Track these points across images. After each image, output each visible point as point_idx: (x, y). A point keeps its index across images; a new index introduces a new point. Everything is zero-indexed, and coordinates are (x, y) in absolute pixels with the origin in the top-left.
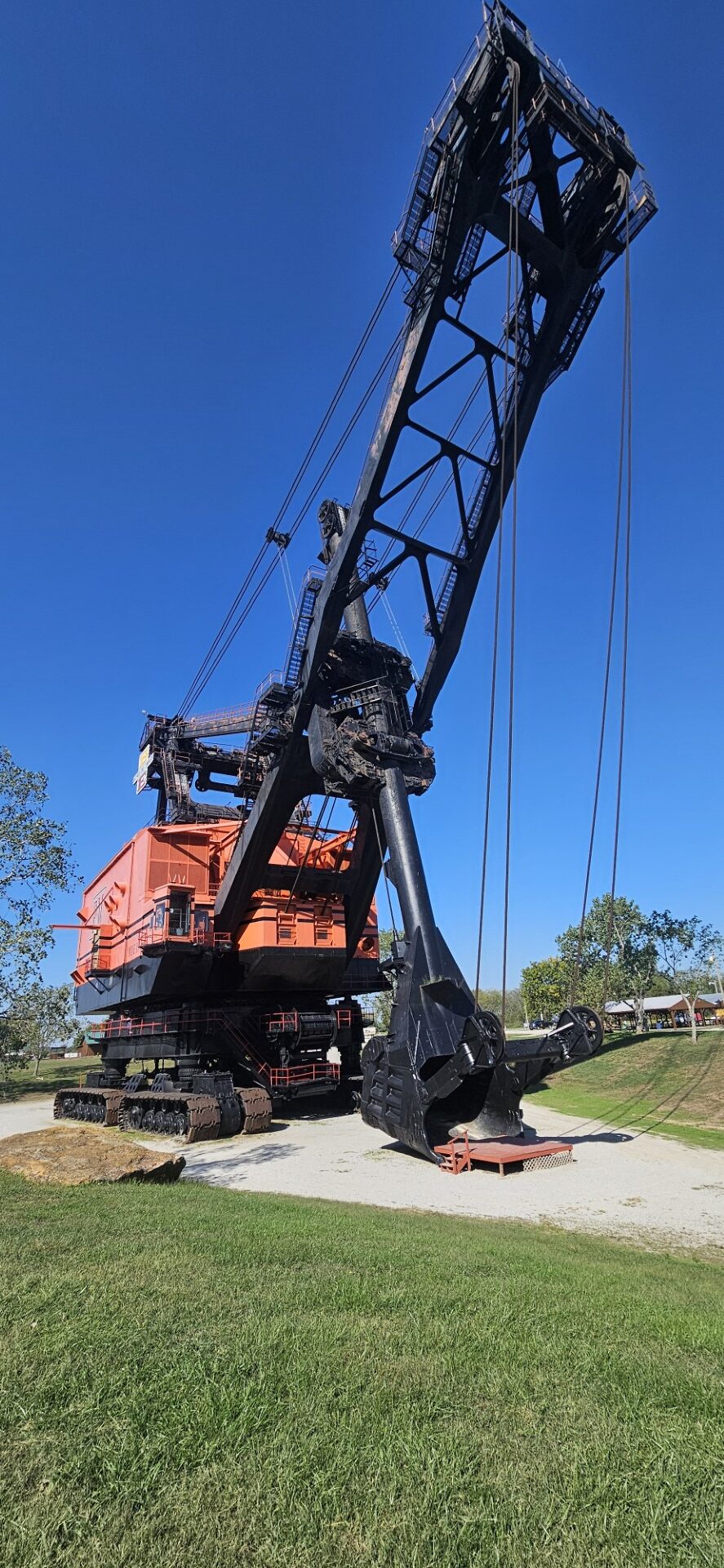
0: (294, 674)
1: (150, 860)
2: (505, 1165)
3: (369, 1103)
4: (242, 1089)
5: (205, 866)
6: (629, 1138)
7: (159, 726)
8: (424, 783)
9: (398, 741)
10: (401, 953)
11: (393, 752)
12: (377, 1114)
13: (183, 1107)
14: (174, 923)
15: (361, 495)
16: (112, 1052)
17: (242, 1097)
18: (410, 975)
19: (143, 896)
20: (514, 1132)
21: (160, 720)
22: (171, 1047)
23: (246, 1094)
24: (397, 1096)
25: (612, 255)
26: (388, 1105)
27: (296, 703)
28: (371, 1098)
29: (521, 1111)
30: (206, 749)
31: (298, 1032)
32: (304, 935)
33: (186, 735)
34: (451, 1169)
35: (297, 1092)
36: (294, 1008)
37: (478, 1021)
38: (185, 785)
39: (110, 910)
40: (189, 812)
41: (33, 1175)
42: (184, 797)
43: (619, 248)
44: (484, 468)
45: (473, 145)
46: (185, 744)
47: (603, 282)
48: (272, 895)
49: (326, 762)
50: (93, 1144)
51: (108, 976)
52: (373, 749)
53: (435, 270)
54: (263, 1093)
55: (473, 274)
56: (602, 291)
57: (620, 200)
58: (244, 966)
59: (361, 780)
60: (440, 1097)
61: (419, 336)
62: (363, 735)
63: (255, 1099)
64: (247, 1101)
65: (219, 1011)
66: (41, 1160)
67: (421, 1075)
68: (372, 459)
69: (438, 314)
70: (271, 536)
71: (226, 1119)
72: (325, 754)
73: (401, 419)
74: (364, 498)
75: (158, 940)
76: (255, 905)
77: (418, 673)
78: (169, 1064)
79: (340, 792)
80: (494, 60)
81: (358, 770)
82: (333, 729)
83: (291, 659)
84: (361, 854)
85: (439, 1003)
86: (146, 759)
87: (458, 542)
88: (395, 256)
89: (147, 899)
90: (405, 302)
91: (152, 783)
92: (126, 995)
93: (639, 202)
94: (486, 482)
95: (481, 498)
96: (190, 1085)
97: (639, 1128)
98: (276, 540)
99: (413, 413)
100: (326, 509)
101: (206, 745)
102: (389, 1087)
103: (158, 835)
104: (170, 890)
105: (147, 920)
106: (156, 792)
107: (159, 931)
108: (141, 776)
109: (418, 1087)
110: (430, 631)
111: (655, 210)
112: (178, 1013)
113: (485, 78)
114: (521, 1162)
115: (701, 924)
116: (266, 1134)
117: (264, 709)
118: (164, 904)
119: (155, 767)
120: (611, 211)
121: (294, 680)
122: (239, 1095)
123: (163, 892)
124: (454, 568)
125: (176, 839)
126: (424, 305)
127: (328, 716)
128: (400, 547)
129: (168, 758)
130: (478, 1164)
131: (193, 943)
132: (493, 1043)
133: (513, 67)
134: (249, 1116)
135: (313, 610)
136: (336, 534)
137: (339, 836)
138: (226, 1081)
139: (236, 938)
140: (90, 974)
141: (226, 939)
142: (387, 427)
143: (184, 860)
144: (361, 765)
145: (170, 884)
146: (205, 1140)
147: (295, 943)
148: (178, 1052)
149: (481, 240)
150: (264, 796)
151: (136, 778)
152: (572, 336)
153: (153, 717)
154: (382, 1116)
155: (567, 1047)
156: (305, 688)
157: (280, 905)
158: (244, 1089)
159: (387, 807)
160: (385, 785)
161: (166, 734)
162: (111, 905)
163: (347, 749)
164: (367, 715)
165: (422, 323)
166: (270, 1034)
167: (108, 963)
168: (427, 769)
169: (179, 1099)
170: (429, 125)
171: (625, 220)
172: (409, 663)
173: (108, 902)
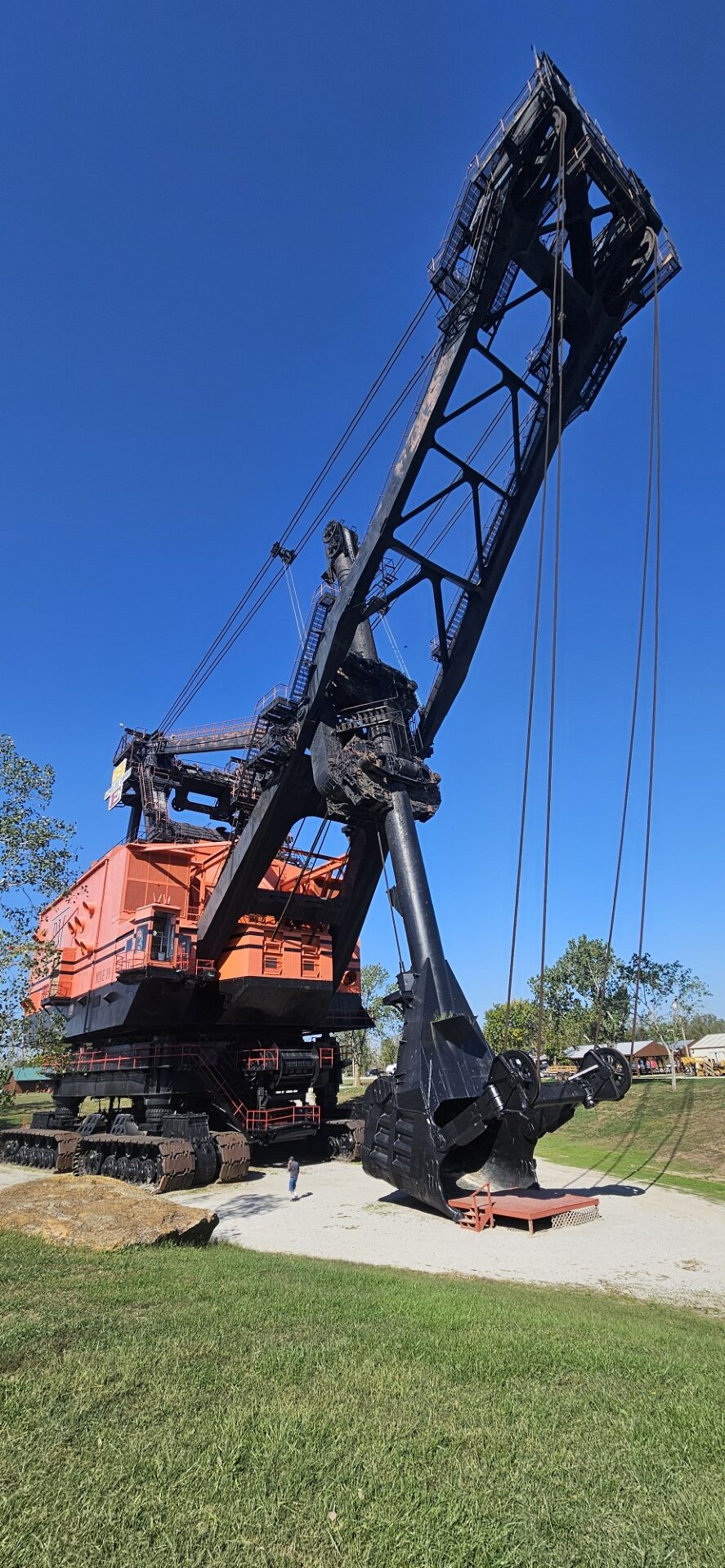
0: (300, 689)
1: (127, 879)
2: (534, 1221)
3: (372, 1150)
4: (217, 1133)
5: (185, 887)
6: (641, 1192)
7: (138, 740)
8: (430, 808)
9: (407, 765)
10: (408, 986)
11: (402, 774)
12: (384, 1163)
13: (153, 1152)
14: (157, 947)
15: (382, 512)
16: (66, 1089)
17: (219, 1142)
18: (420, 1010)
19: (118, 917)
20: (524, 1184)
21: (139, 735)
22: (138, 1084)
23: (223, 1138)
24: (406, 1142)
25: (636, 306)
26: (396, 1153)
27: (300, 719)
28: (374, 1144)
29: (534, 1161)
30: (186, 767)
31: (279, 1071)
32: (290, 966)
33: (167, 751)
34: (473, 1225)
35: (275, 1136)
36: (275, 1045)
37: (508, 1061)
38: (162, 802)
39: (74, 932)
40: (167, 831)
41: (54, 1237)
42: (163, 815)
43: (642, 302)
44: (501, 498)
45: (517, 184)
46: (164, 760)
47: (626, 330)
48: (257, 921)
49: (331, 781)
50: (111, 1197)
51: (68, 1005)
52: (382, 771)
53: (471, 300)
54: (240, 1138)
55: (505, 308)
56: (625, 340)
57: (648, 256)
58: (224, 997)
59: (368, 802)
60: (460, 1145)
61: (451, 362)
62: (373, 755)
63: (232, 1143)
64: (223, 1147)
65: (194, 1045)
66: (59, 1218)
67: (436, 1119)
68: (395, 478)
69: (470, 342)
70: (277, 551)
71: (201, 1166)
72: (330, 773)
73: (428, 441)
74: (386, 515)
75: (139, 965)
76: (240, 931)
77: (423, 698)
78: (125, 1103)
79: (343, 814)
80: (542, 105)
81: (366, 792)
82: (338, 748)
83: (298, 673)
84: (353, 882)
85: (450, 1041)
86: (121, 774)
87: (471, 568)
88: (431, 282)
89: (122, 920)
90: (439, 327)
91: (125, 799)
92: (90, 1025)
93: (665, 259)
94: (502, 513)
95: (496, 528)
96: (159, 1127)
97: (646, 1180)
98: (281, 555)
99: (440, 436)
100: (333, 529)
101: (185, 763)
102: (397, 1132)
103: (138, 853)
104: (154, 911)
105: (123, 943)
106: (129, 808)
107: (140, 955)
108: (115, 791)
109: (433, 1134)
110: (438, 656)
111: (679, 268)
112: (148, 1046)
113: (531, 122)
114: (549, 1218)
115: (682, 969)
116: (244, 1184)
117: (264, 725)
118: (147, 925)
119: (131, 782)
120: (639, 265)
121: (299, 695)
122: (215, 1139)
123: (146, 912)
124: (466, 595)
125: (156, 858)
126: (458, 332)
127: (333, 735)
128: (414, 568)
129: (146, 774)
130: (502, 1220)
131: (176, 970)
132: (526, 1085)
133: (560, 117)
134: (226, 1163)
135: (323, 624)
136: (343, 555)
137: (330, 862)
138: (201, 1124)
139: (218, 965)
140: (48, 1001)
141: (209, 966)
142: (413, 447)
143: (164, 881)
144: (369, 787)
145: (155, 904)
146: (178, 1190)
147: (281, 974)
148: (146, 1090)
149: (515, 277)
150: (261, 816)
151: (108, 794)
152: (595, 378)
153: (132, 731)
154: (388, 1165)
155: (590, 1091)
156: (311, 704)
157: (268, 932)
158: (220, 1133)
159: (394, 832)
160: (392, 808)
161: (144, 749)
162: (76, 926)
163: (356, 769)
164: (374, 736)
165: (454, 349)
166: (248, 1072)
167: (68, 990)
168: (432, 794)
169: (149, 1143)
170: (473, 161)
171: (653, 272)
172: (415, 687)
173: (73, 923)
